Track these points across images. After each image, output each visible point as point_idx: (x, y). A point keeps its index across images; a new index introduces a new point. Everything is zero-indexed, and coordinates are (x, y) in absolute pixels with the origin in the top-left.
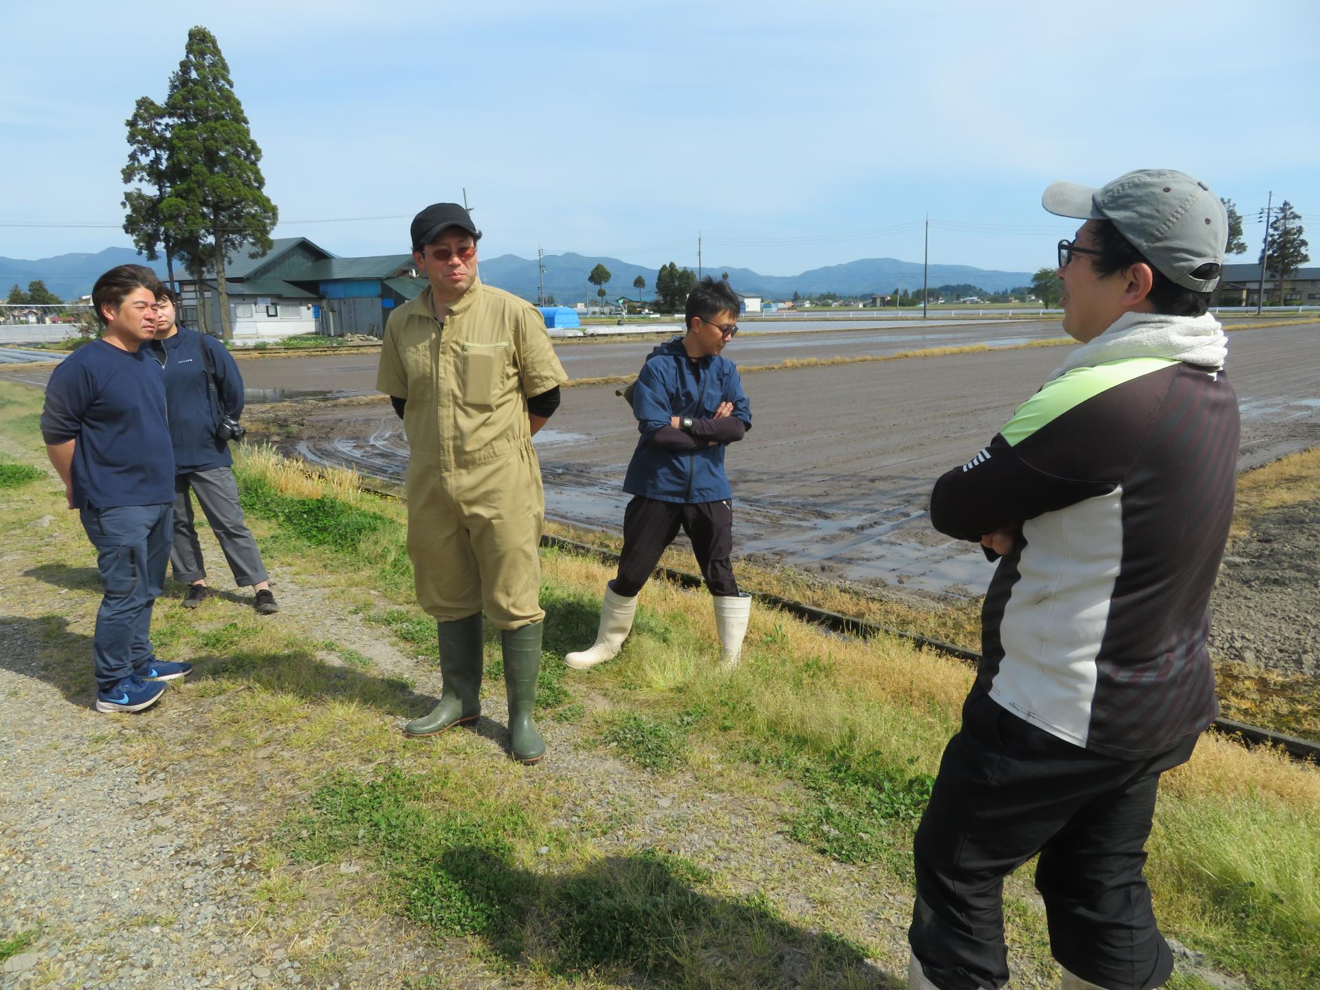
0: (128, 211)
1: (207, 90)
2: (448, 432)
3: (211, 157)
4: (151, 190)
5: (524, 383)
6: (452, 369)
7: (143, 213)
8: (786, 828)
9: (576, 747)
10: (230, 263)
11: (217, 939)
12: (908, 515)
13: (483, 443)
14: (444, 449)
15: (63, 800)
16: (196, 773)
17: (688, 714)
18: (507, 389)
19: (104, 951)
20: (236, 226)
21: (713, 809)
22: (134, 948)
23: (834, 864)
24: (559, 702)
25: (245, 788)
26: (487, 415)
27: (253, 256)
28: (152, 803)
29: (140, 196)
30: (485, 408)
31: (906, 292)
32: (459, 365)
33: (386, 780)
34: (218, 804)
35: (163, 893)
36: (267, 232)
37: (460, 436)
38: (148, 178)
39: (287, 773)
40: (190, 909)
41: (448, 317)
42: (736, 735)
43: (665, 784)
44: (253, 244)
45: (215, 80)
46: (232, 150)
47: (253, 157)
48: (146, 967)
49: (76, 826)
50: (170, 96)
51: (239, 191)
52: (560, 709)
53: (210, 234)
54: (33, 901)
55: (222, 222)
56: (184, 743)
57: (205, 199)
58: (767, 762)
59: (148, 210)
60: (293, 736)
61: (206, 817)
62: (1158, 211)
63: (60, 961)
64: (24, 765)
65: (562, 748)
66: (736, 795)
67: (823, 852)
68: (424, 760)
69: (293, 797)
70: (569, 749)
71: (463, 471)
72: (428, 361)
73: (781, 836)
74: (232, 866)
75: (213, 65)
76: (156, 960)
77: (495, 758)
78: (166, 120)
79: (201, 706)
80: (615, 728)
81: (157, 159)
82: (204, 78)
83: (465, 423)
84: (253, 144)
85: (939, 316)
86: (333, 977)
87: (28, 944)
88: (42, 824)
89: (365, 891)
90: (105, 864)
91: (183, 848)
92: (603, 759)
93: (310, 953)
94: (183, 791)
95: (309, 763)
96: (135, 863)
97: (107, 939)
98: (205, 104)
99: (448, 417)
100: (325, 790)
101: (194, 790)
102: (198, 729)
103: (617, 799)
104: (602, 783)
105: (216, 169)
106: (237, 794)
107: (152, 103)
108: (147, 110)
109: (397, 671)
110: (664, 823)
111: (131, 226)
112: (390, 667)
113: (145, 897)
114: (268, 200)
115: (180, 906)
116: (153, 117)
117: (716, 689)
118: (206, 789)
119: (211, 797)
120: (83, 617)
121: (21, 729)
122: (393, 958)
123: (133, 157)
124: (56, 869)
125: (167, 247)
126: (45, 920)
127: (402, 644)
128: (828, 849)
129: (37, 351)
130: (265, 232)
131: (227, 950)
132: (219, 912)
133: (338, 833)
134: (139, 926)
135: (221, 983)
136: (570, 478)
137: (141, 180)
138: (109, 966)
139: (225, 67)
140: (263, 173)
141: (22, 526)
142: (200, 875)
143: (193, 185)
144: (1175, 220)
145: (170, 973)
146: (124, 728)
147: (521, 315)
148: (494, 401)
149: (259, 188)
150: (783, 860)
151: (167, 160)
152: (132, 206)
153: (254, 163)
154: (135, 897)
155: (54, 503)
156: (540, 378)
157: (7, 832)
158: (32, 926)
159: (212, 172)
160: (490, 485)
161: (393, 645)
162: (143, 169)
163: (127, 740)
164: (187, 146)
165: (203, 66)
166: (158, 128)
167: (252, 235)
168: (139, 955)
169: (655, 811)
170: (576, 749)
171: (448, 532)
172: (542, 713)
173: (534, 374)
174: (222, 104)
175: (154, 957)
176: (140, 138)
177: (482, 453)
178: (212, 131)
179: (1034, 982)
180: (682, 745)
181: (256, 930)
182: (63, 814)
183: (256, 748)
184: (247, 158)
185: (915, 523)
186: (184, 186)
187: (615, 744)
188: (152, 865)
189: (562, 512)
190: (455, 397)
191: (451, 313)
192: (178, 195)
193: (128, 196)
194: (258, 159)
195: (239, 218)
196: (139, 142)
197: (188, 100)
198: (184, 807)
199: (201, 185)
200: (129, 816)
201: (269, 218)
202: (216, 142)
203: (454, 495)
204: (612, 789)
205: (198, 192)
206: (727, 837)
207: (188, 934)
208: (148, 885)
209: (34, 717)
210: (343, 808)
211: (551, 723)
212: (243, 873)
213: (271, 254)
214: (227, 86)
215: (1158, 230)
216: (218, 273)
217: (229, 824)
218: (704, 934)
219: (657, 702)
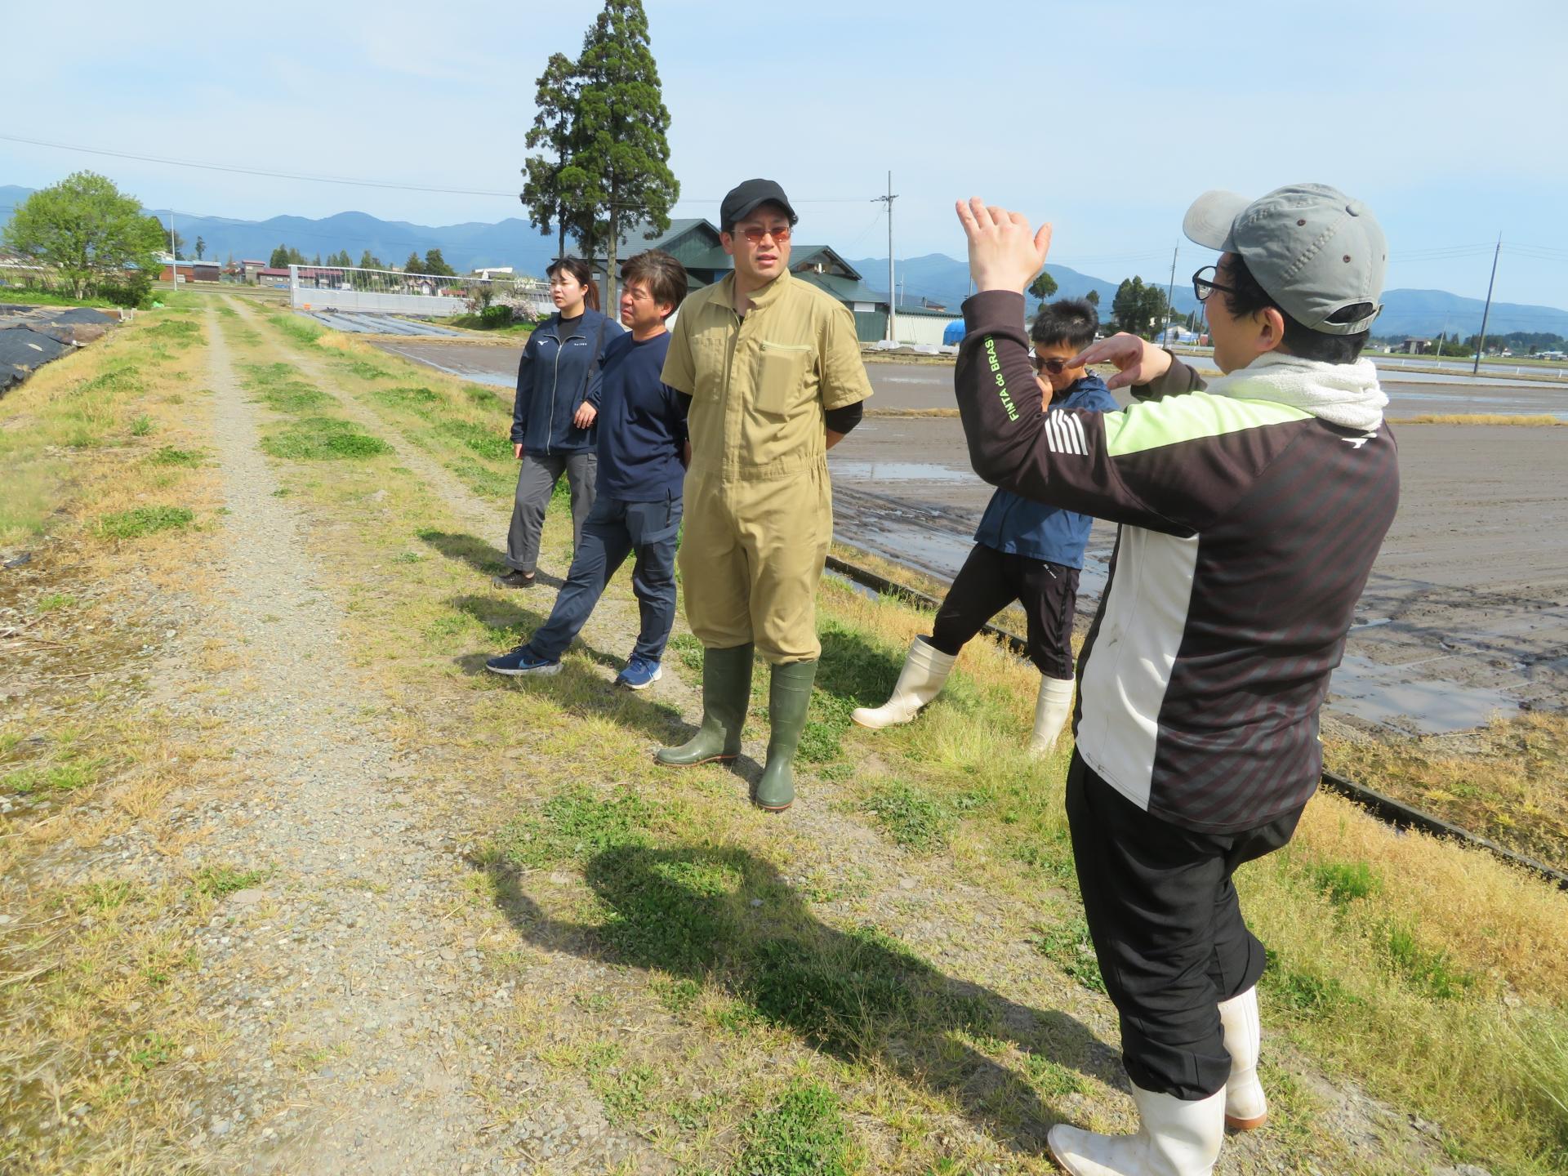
0: (527, 179)
1: (622, 46)
2: (734, 439)
3: (618, 122)
4: (552, 157)
5: (824, 392)
6: (746, 369)
7: (542, 182)
8: (1036, 937)
9: (831, 808)
10: (624, 242)
11: (418, 916)
12: (1365, 622)
13: (771, 456)
14: (728, 458)
15: (322, 762)
16: (445, 760)
17: (971, 797)
18: (803, 398)
19: (319, 903)
20: (634, 202)
21: (959, 901)
22: (345, 907)
23: (1079, 988)
24: (829, 758)
25: (486, 783)
26: (778, 426)
27: (648, 237)
28: (397, 780)
29: (541, 163)
30: (776, 417)
31: (1455, 338)
32: (755, 366)
33: (623, 802)
34: (456, 793)
35: (383, 864)
36: (665, 211)
37: (747, 444)
38: (551, 144)
39: (530, 776)
40: (404, 884)
41: (749, 311)
42: (1015, 830)
43: (915, 865)
44: (649, 223)
45: (632, 35)
46: (640, 116)
47: (661, 124)
48: (351, 926)
49: (327, 787)
50: (584, 53)
51: (644, 162)
52: (828, 767)
53: (606, 209)
54: (272, 846)
55: (620, 196)
56: (443, 730)
57: (606, 170)
58: (1042, 865)
59: (547, 178)
60: (545, 742)
61: (442, 803)
62: (1288, 249)
63: (281, 903)
64: (298, 723)
65: (814, 806)
66: (993, 892)
67: (1070, 972)
68: (666, 790)
69: (528, 800)
70: (823, 808)
71: (745, 484)
72: (721, 358)
73: (1028, 946)
74: (452, 853)
75: (632, 18)
76: (361, 922)
77: (741, 802)
78: (575, 80)
79: (469, 698)
80: (880, 796)
81: (562, 124)
82: (622, 33)
83: (755, 433)
84: (663, 109)
85: (1496, 373)
86: (511, 972)
87: (258, 882)
88: (299, 779)
89: (567, 904)
90: (342, 827)
91: (413, 827)
92: (856, 826)
93: (497, 948)
94: (428, 775)
95: (553, 771)
96: (368, 831)
97: (324, 893)
98: (618, 63)
99: (736, 423)
100: (559, 800)
101: (439, 775)
102: (460, 718)
103: (856, 870)
104: (846, 850)
105: (621, 137)
106: (476, 787)
107: (565, 60)
108: (558, 68)
109: (671, 696)
110: (898, 904)
111: (528, 196)
112: (664, 692)
113: (368, 864)
114: (671, 175)
115: (394, 878)
116: (563, 76)
117: (1010, 775)
118: (449, 776)
119: (452, 784)
120: (387, 594)
121: (306, 690)
122: (573, 971)
123: (539, 120)
124: (299, 823)
125: (561, 221)
126: (277, 865)
127: (685, 671)
128: (1076, 970)
129: (423, 324)
130: (664, 210)
131: (424, 927)
132: (427, 892)
133: (558, 842)
134: (355, 888)
135: (410, 956)
136: (945, 522)
137: (543, 145)
138: (319, 917)
139: (644, 22)
140: (669, 144)
141: (358, 498)
142: (421, 855)
143: (595, 154)
144: (1306, 260)
145: (368, 936)
146: (394, 705)
147: (830, 316)
148: (786, 410)
149: (663, 160)
150: (1019, 971)
151: (572, 124)
152: (531, 173)
153: (661, 131)
154: (359, 862)
155: (392, 478)
156: (843, 389)
157: (268, 781)
158: (267, 869)
159: (616, 140)
160: (774, 504)
161: (675, 670)
162: (547, 133)
163: (394, 717)
164: (594, 110)
165: (621, 20)
166: (568, 88)
167: (650, 213)
168: (348, 914)
169: (894, 889)
170: (830, 809)
171: (721, 551)
172: (808, 766)
173: (836, 384)
174: (635, 64)
175: (359, 919)
176: (548, 99)
177: (769, 467)
178: (623, 93)
179: (1273, 1167)
180: (948, 828)
181: (455, 916)
182: (319, 775)
183: (508, 747)
184: (655, 125)
185: (1371, 633)
186: (586, 154)
187: (876, 812)
188: (382, 837)
189: (924, 560)
190: (745, 401)
191: (753, 306)
192: (579, 164)
193: (529, 163)
194: (666, 127)
195: (638, 192)
196: (546, 103)
197: (602, 58)
198: (425, 789)
199: (603, 153)
200: (375, 788)
201: (669, 194)
202: (625, 105)
203: (733, 510)
204: (855, 858)
205: (600, 161)
206: (964, 933)
207: (394, 905)
208: (374, 853)
209: (319, 681)
210: (570, 822)
211: (814, 779)
212: (460, 861)
213: (668, 235)
214: (643, 43)
215: (1287, 272)
216: (610, 253)
217: (461, 813)
218: (895, 1023)
219: (940, 779)
